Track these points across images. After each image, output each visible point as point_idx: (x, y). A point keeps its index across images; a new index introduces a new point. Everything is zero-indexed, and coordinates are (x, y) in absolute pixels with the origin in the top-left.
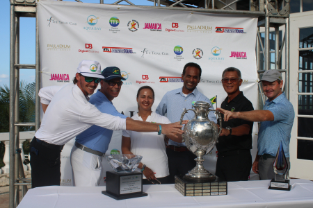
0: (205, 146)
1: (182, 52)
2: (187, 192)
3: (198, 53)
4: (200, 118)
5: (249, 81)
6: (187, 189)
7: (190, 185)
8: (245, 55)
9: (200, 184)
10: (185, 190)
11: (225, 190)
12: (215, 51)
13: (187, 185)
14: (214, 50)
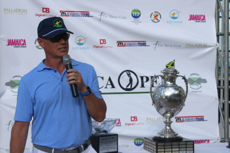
0: (173, 109)
1: (140, 15)
2: (159, 150)
3: (156, 17)
4: (169, 83)
5: (208, 45)
6: (158, 147)
7: (161, 144)
8: (204, 19)
9: (170, 144)
10: (157, 149)
11: (192, 149)
12: (174, 14)
13: (159, 144)
14: (172, 13)
